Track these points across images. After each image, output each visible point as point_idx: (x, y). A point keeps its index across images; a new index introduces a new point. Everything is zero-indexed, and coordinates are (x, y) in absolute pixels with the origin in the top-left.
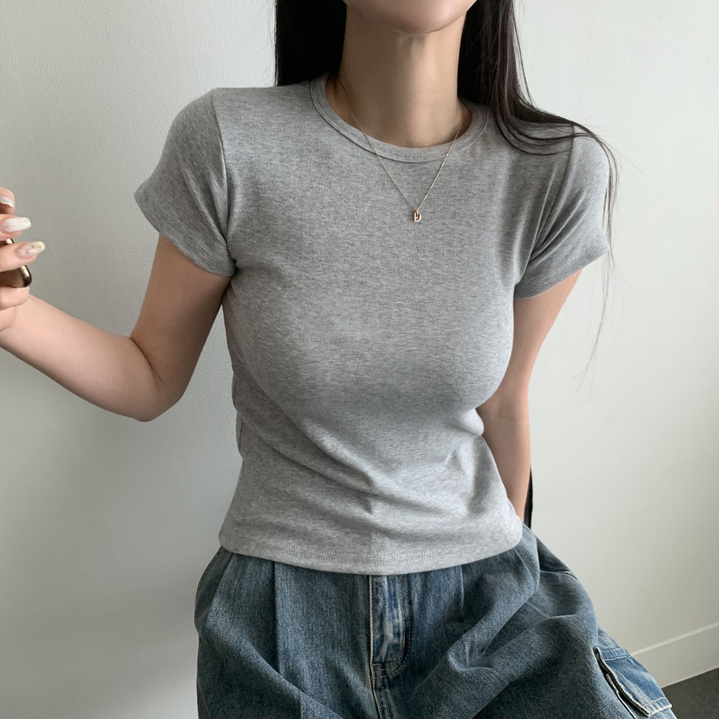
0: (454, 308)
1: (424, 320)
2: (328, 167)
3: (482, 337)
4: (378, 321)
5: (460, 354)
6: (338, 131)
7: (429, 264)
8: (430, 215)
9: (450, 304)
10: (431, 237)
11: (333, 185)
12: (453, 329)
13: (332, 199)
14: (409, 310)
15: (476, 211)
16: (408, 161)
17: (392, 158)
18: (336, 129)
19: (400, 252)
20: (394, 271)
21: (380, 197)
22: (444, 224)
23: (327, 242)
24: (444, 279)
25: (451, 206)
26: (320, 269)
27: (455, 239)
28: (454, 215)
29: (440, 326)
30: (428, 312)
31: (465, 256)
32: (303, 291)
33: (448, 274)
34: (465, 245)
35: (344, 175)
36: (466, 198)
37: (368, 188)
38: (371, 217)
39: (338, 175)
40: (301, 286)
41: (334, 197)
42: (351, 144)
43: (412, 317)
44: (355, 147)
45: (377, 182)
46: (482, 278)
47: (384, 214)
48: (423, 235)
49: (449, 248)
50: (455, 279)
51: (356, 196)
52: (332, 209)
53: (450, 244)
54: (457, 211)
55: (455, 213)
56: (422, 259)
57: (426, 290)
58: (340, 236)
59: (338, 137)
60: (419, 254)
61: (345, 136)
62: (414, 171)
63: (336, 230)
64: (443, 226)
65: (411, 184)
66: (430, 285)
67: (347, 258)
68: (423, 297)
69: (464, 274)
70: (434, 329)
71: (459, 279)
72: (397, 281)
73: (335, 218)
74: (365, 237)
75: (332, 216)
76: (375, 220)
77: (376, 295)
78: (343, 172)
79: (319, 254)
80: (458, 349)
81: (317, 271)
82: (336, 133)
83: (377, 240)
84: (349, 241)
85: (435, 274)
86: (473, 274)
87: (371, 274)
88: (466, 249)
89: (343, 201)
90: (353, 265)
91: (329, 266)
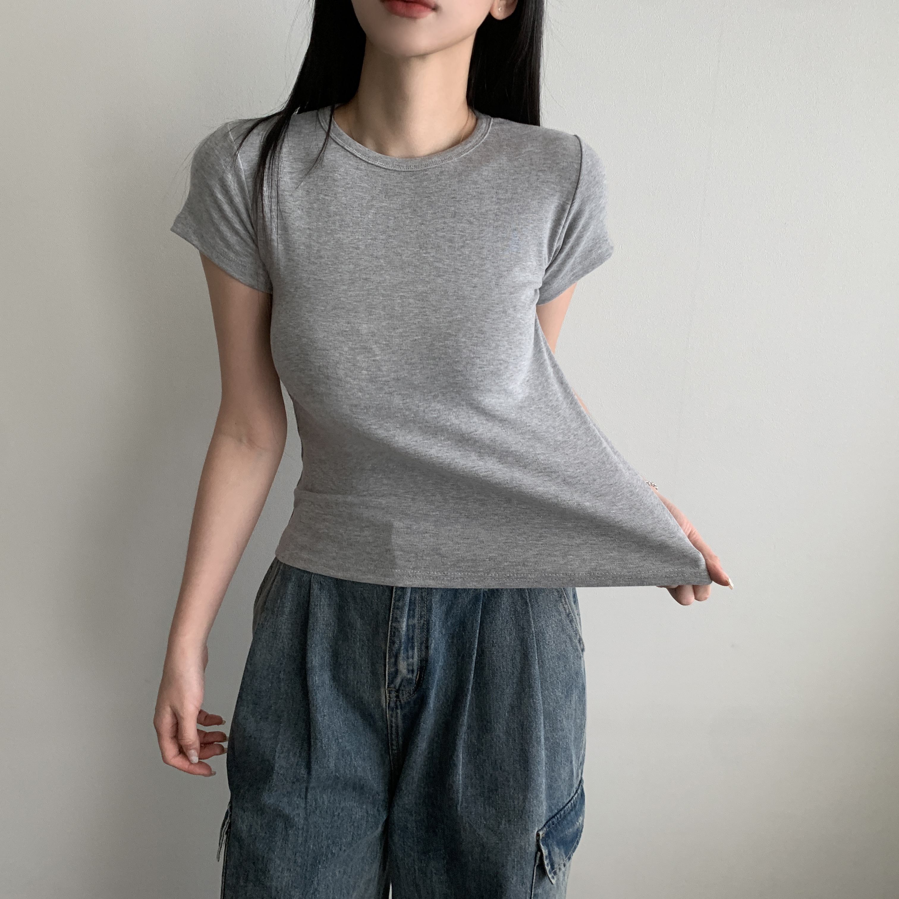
0: (455, 298)
1: (427, 309)
2: (334, 179)
3: (486, 322)
4: (382, 313)
5: (463, 340)
6: (343, 147)
7: (431, 259)
8: (431, 215)
9: (450, 294)
10: (432, 235)
11: (338, 196)
12: (455, 317)
13: (337, 208)
14: (411, 301)
15: (476, 210)
16: (410, 170)
17: (394, 169)
18: (341, 146)
19: (403, 250)
20: (397, 267)
21: (384, 204)
22: (445, 223)
23: (333, 248)
24: (445, 272)
25: (451, 206)
26: (327, 272)
27: (456, 236)
28: (454, 215)
29: (443, 314)
30: (430, 302)
31: (466, 251)
32: (311, 290)
33: (448, 267)
34: (466, 240)
35: (349, 186)
36: (465, 199)
37: (371, 197)
38: (375, 222)
39: (343, 187)
40: (309, 286)
41: (339, 207)
42: (355, 158)
43: (415, 308)
44: (359, 161)
45: (381, 192)
46: (483, 270)
47: (388, 219)
48: (425, 234)
49: (450, 244)
50: (455, 272)
51: (361, 205)
52: (338, 217)
53: (451, 241)
54: (457, 211)
55: (455, 213)
56: (424, 255)
57: (428, 282)
58: (345, 241)
59: (343, 152)
60: (421, 251)
61: (349, 151)
62: (415, 178)
63: (341, 236)
64: (444, 225)
65: (413, 190)
66: (432, 277)
67: (351, 260)
68: (425, 288)
69: (465, 267)
70: (437, 318)
71: (459, 272)
72: (400, 275)
73: (341, 226)
74: (370, 241)
75: (338, 224)
76: (378, 224)
77: (380, 288)
78: (348, 184)
79: (326, 259)
80: (461, 335)
81: (324, 273)
82: (342, 149)
83: (381, 243)
84: (354, 246)
85: (436, 267)
86: (474, 267)
87: (375, 271)
88: (468, 244)
89: (348, 210)
90: (357, 265)
91: (335, 268)
